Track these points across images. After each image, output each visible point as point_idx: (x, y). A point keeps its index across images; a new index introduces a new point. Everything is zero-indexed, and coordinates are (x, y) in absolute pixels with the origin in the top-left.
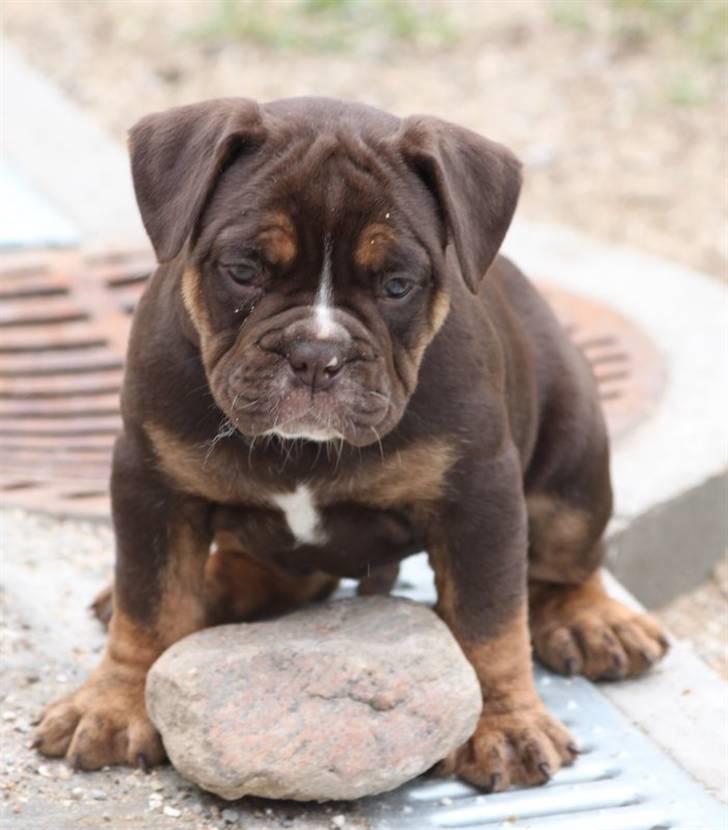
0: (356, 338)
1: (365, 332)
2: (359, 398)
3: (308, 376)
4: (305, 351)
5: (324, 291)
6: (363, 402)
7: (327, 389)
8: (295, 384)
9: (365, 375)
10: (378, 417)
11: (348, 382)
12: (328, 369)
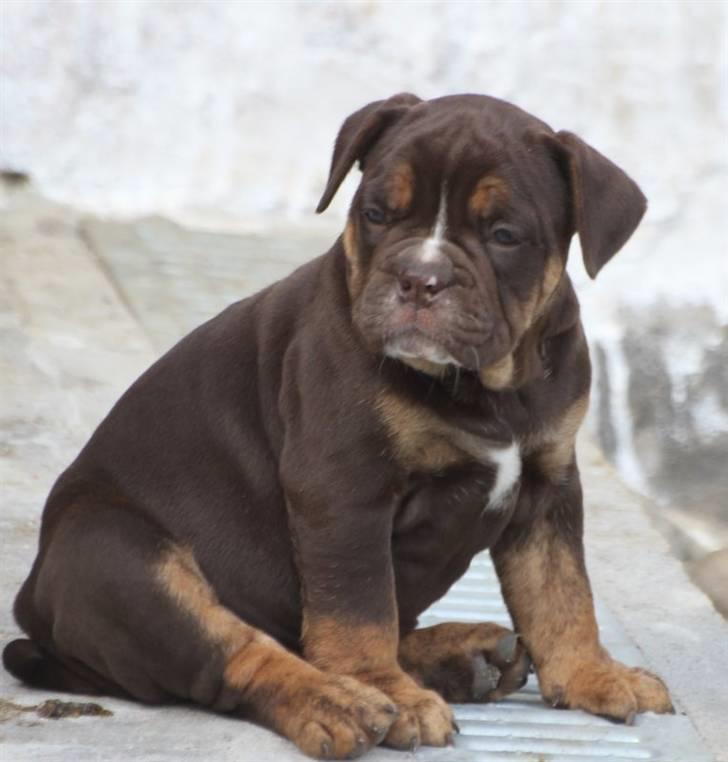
0: (457, 265)
1: (469, 264)
2: (458, 316)
3: (413, 291)
5: (439, 228)
6: (461, 320)
7: (428, 305)
8: (402, 301)
9: (463, 298)
10: (475, 337)
11: (448, 302)
12: (429, 288)
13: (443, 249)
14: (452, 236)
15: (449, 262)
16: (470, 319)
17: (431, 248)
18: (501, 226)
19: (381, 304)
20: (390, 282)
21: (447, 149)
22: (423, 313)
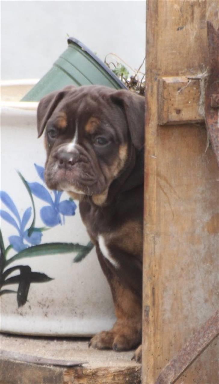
0: (81, 153)
1: (85, 152)
2: (81, 174)
3: (63, 164)
4: (63, 155)
5: (75, 139)
6: (83, 176)
7: (70, 170)
8: (60, 167)
9: (84, 167)
10: (89, 183)
11: (78, 168)
12: (70, 162)
13: (76, 147)
14: (80, 142)
15: (77, 152)
16: (87, 175)
17: (71, 146)
18: (99, 136)
19: (52, 170)
20: (55, 161)
21: (77, 108)
22: (68, 172)
